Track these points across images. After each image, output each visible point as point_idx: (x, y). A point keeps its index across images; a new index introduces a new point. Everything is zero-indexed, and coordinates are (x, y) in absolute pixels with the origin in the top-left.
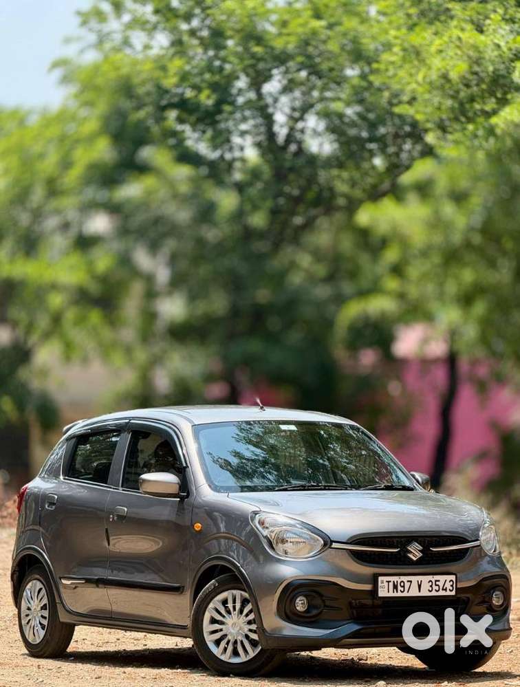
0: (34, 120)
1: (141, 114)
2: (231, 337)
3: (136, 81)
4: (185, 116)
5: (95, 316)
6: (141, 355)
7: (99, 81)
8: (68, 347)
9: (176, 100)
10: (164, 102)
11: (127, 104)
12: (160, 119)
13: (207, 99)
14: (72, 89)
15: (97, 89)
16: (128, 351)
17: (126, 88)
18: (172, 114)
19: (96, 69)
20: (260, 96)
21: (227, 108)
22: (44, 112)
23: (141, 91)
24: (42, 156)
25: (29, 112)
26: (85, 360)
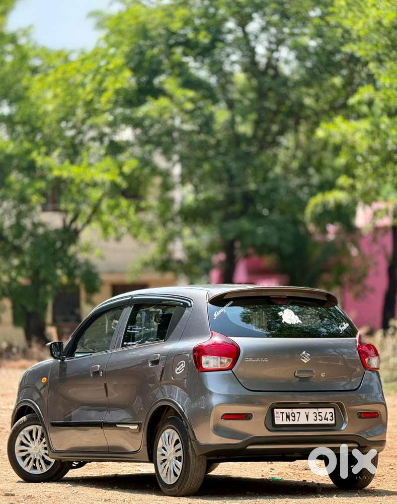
0: (75, 57)
1: (156, 51)
2: (228, 218)
3: (150, 26)
4: (188, 51)
6: (160, 233)
7: (123, 27)
8: (105, 228)
9: (182, 39)
10: (172, 42)
11: (141, 42)
12: (169, 54)
13: (204, 38)
14: (103, 33)
15: (120, 32)
17: (143, 32)
18: (179, 50)
19: (120, 18)
21: (220, 45)
22: (83, 52)
23: (153, 33)
24: (83, 85)
25: (72, 51)
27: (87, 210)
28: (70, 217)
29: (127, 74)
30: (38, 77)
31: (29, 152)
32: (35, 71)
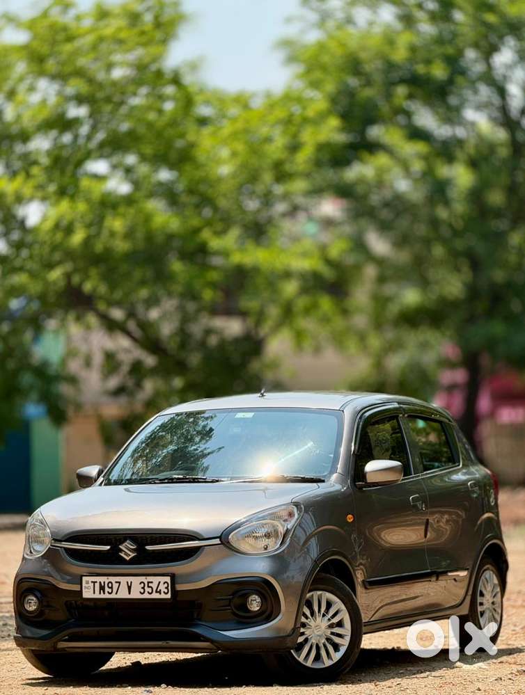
0: (258, 103)
1: (370, 92)
2: (471, 320)
3: (363, 57)
4: (416, 92)
5: (326, 303)
6: (375, 342)
7: (326, 59)
8: (299, 336)
11: (353, 82)
12: (389, 96)
13: (439, 72)
14: (299, 69)
15: (322, 68)
16: (362, 338)
17: (354, 65)
18: (401, 91)
19: (321, 47)
20: (490, 67)
21: (459, 79)
22: (268, 95)
23: (368, 68)
24: (268, 140)
25: (254, 95)
26: (317, 350)
27: (274, 312)
28: (251, 322)
29: (334, 122)
30: (206, 131)
31: (197, 231)
32: (203, 122)
